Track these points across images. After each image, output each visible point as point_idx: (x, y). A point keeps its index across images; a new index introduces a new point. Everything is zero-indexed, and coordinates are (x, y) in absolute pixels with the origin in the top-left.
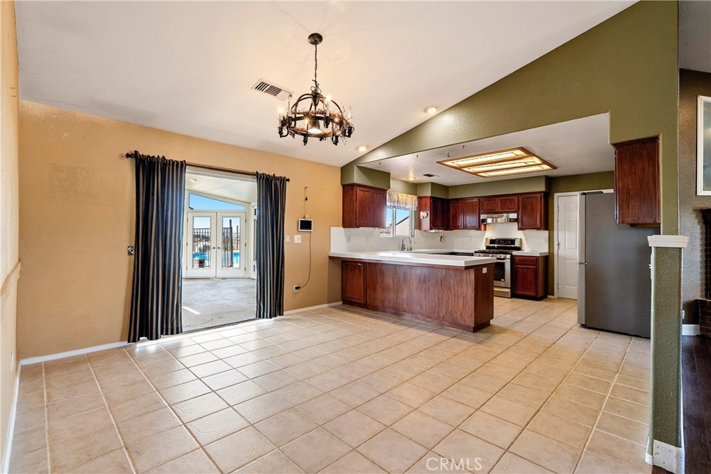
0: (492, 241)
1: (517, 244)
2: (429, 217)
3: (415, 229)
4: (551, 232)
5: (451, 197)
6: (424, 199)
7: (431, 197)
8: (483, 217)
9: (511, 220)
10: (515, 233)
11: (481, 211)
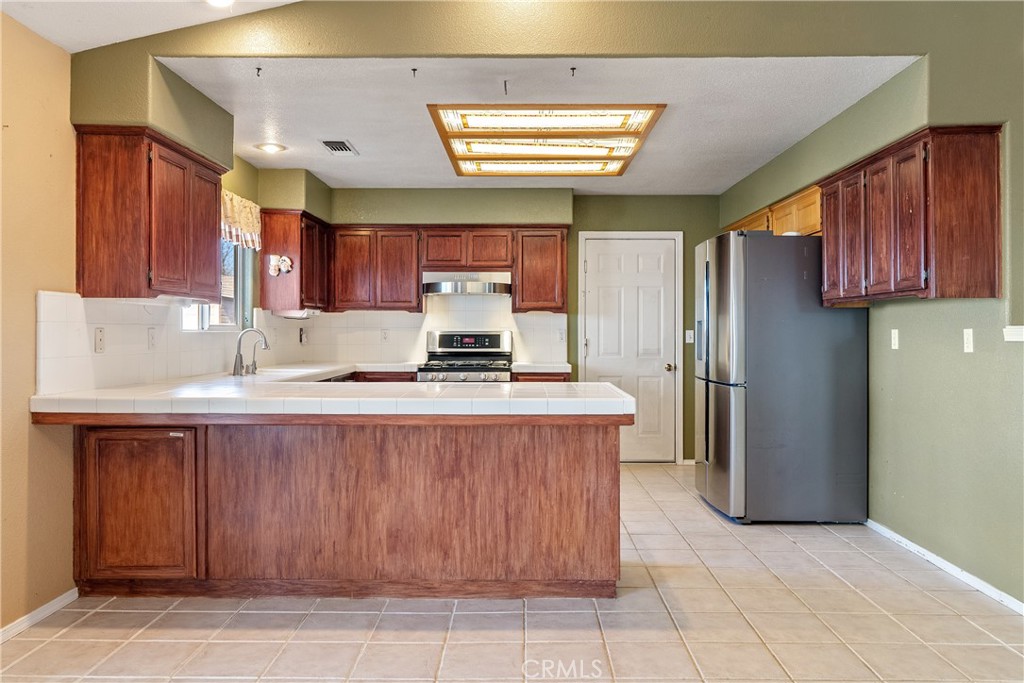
0: (447, 340)
1: (505, 347)
2: (296, 273)
3: (254, 306)
4: (572, 316)
5: (339, 218)
6: (281, 218)
7: (305, 214)
8: (428, 277)
9: (497, 288)
10: (500, 319)
11: (424, 262)
